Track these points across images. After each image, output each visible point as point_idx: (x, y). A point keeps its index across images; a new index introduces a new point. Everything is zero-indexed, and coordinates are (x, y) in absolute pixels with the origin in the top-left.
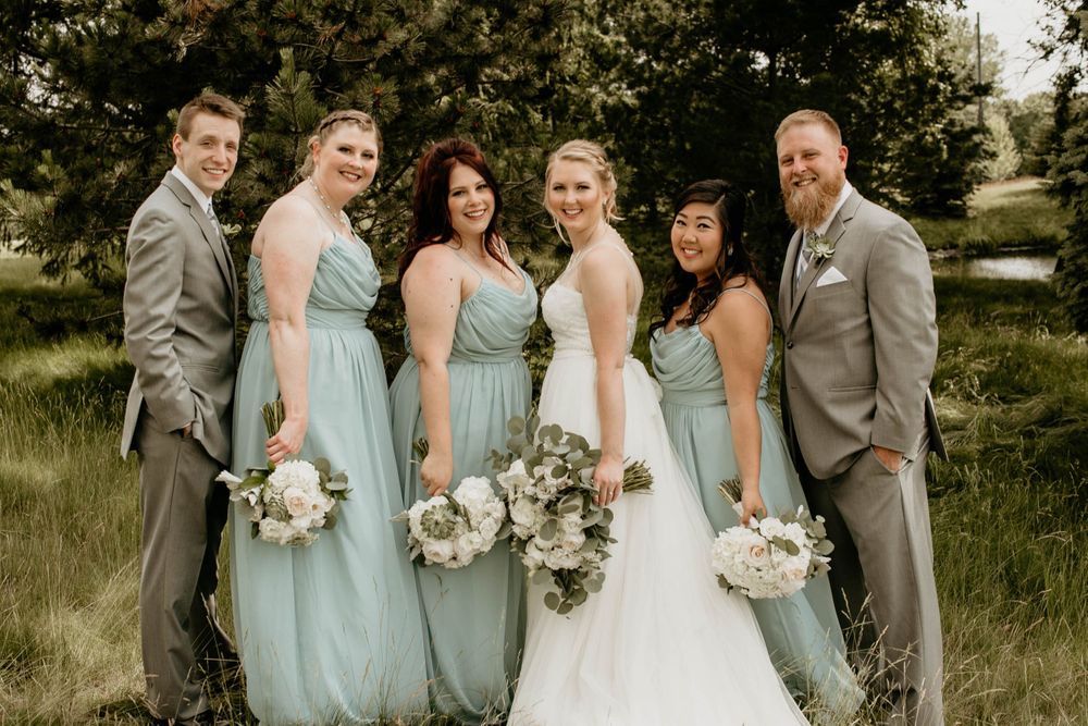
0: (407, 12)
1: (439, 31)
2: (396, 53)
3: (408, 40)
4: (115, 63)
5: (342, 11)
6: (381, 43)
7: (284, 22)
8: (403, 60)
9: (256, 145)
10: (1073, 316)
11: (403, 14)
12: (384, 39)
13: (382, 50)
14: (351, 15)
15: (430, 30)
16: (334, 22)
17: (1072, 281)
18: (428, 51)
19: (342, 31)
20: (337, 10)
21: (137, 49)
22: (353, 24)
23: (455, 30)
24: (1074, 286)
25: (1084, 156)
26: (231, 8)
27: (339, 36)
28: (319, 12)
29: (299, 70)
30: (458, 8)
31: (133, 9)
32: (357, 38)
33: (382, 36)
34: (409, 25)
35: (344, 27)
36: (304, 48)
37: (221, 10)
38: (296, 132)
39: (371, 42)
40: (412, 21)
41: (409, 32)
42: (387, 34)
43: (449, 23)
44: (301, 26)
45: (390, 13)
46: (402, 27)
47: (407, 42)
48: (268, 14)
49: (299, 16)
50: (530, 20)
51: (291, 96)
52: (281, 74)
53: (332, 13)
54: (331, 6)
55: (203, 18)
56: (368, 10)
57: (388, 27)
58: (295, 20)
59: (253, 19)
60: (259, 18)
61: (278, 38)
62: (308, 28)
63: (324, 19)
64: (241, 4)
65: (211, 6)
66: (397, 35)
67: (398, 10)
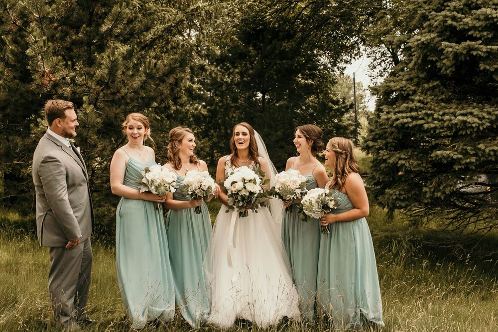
0: (126, 81)
1: (138, 89)
2: (123, 98)
3: (128, 92)
4: (13, 100)
5: (104, 82)
6: (118, 94)
7: (81, 86)
8: (125, 99)
10: (373, 194)
11: (124, 82)
12: (120, 93)
13: (118, 96)
14: (107, 83)
15: (135, 88)
16: (101, 86)
17: (371, 180)
18: (135, 96)
20: (102, 82)
21: (21, 94)
22: (108, 86)
23: (144, 89)
24: (371, 182)
25: (372, 136)
26: (60, 79)
27: (102, 90)
28: (94, 82)
29: (90, 104)
30: (145, 80)
31: (18, 78)
32: (109, 92)
33: (119, 92)
34: (127, 87)
35: (104, 88)
37: (56, 80)
38: (88, 127)
39: (114, 94)
40: (128, 85)
41: (128, 90)
42: (121, 91)
43: (142, 86)
44: (87, 87)
45: (120, 82)
46: (125, 88)
47: (126, 94)
48: (74, 81)
49: (87, 83)
50: (170, 84)
51: (87, 114)
52: (83, 106)
53: (100, 82)
54: (100, 80)
55: (49, 83)
56: (113, 82)
57: (121, 88)
58: (85, 85)
59: (69, 84)
60: (71, 83)
61: (78, 91)
62: (90, 88)
63: (97, 85)
64: (64, 78)
65: (53, 79)
66: (124, 91)
67: (122, 81)
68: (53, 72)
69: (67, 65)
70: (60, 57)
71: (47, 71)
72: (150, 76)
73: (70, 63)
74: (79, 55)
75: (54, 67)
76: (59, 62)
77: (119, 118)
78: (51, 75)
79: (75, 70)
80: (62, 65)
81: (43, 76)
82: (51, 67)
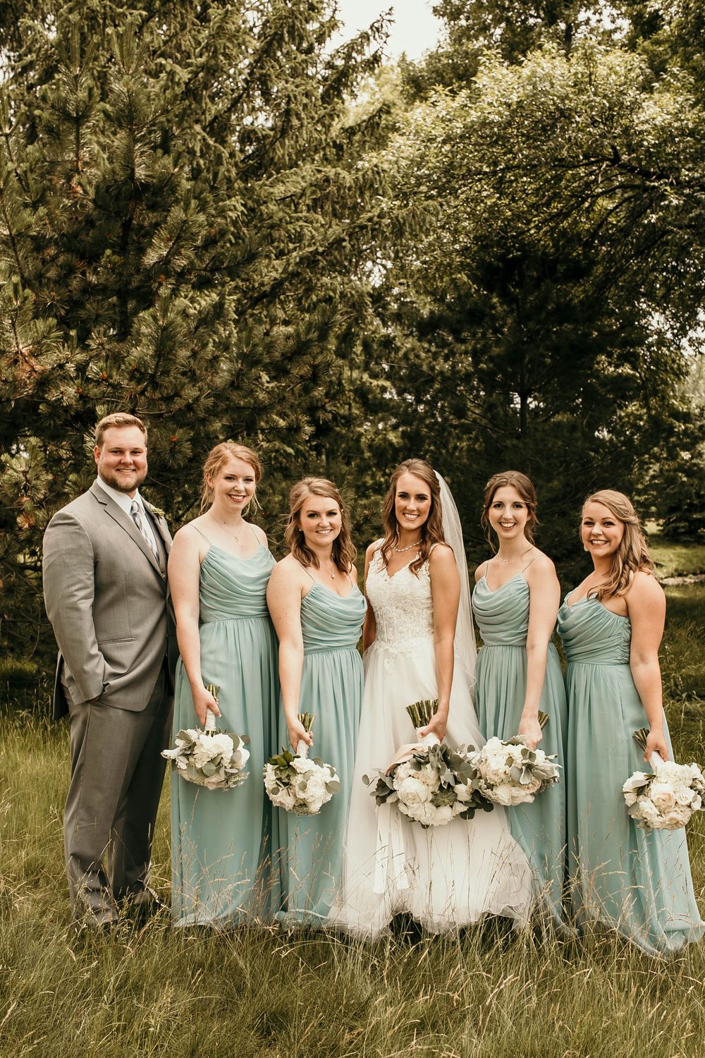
0: (198, 372)
1: (224, 389)
2: (189, 407)
3: (199, 396)
5: (146, 373)
6: (177, 400)
7: (98, 383)
8: (194, 411)
9: (75, 483)
11: (195, 374)
12: (180, 397)
13: (178, 404)
14: (153, 376)
15: (217, 388)
16: (139, 382)
18: (215, 405)
19: (145, 389)
20: (141, 374)
22: (155, 385)
23: (238, 387)
26: (53, 369)
27: (142, 393)
28: (125, 374)
30: (241, 370)
32: (157, 395)
33: (178, 394)
34: (200, 384)
35: (147, 386)
36: (113, 402)
37: (43, 371)
39: (169, 399)
40: (202, 380)
41: (200, 389)
42: (183, 393)
43: (232, 384)
44: (110, 385)
45: (184, 374)
46: (194, 386)
47: (197, 399)
48: (84, 373)
49: (110, 377)
50: (301, 377)
53: (138, 375)
54: (136, 370)
55: (29, 378)
56: (166, 373)
57: (183, 386)
58: (106, 380)
59: (71, 378)
60: (76, 378)
61: (91, 394)
62: (117, 387)
63: (130, 380)
64: (61, 366)
65: (38, 368)
66: (190, 393)
67: (190, 371)
68: (35, 354)
69: (66, 338)
70: (52, 321)
71: (24, 351)
72: (250, 360)
73: (73, 333)
74: (98, 316)
75: (39, 343)
76: (49, 332)
77: (180, 452)
78: (33, 361)
79: (86, 348)
80: (58, 337)
81: (16, 361)
82: (33, 344)
